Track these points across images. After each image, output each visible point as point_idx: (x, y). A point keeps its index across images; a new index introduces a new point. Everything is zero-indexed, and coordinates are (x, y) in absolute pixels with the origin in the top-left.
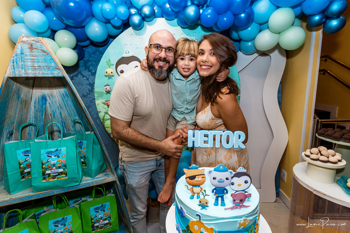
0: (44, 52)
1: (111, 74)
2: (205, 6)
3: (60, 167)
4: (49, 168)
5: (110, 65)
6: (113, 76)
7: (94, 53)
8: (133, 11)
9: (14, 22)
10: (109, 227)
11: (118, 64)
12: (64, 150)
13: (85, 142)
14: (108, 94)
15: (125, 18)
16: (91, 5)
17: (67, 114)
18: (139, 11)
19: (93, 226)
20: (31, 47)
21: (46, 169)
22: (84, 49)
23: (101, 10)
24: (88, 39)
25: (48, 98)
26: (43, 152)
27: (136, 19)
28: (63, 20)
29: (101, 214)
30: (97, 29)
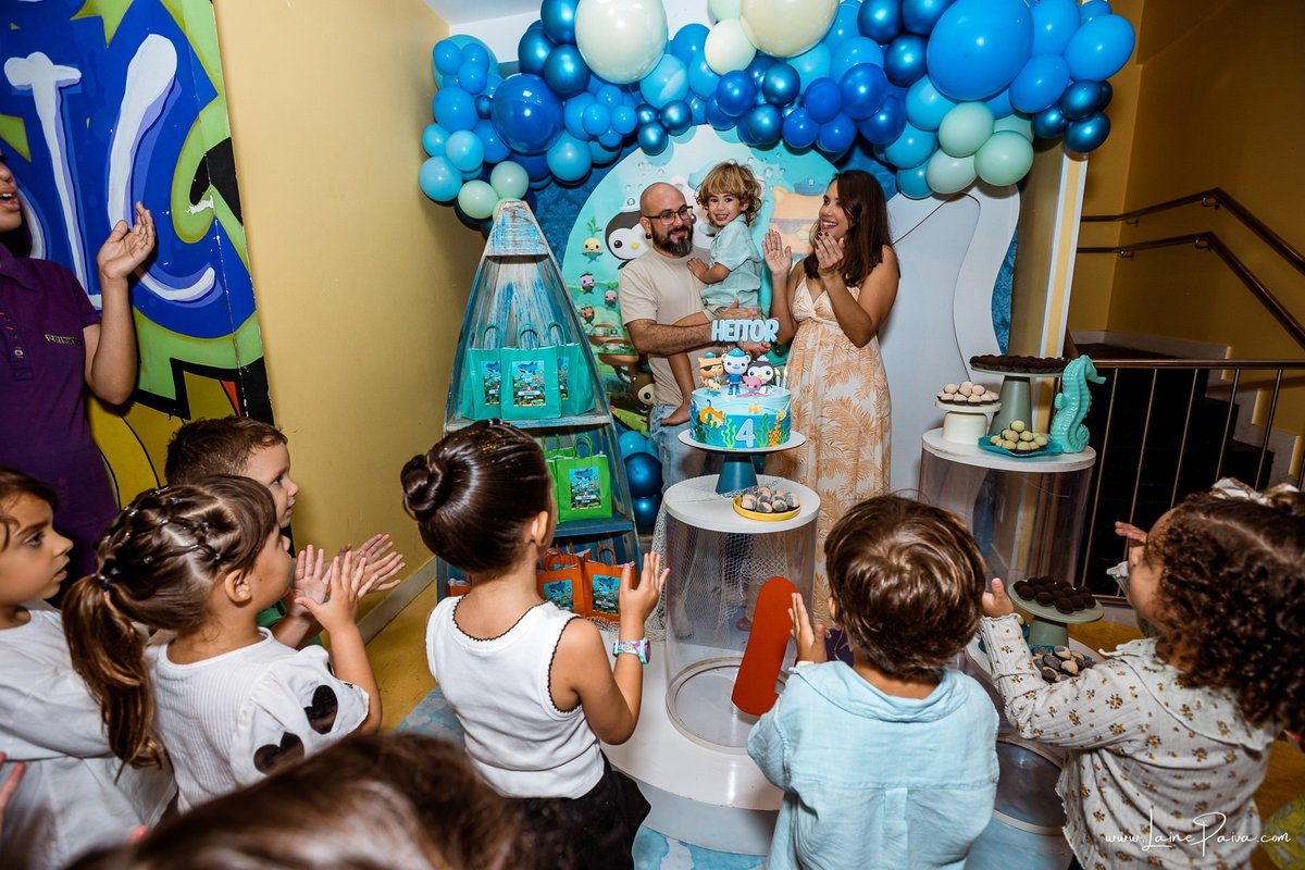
0: (528, 220)
1: (597, 251)
2: (797, 100)
3: (536, 388)
4: (523, 388)
5: (594, 232)
6: (600, 254)
7: (556, 203)
8: (646, 116)
9: (427, 155)
10: (596, 506)
11: (611, 228)
12: (541, 363)
13: (566, 359)
14: (589, 294)
15: (628, 131)
16: (563, 109)
17: (539, 316)
18: (659, 114)
19: (573, 500)
20: (514, 217)
21: (519, 389)
22: (536, 193)
23: (583, 119)
24: (550, 173)
25: (514, 289)
26: (515, 364)
27: (652, 135)
28: (508, 143)
29: (584, 484)
30: (570, 154)
